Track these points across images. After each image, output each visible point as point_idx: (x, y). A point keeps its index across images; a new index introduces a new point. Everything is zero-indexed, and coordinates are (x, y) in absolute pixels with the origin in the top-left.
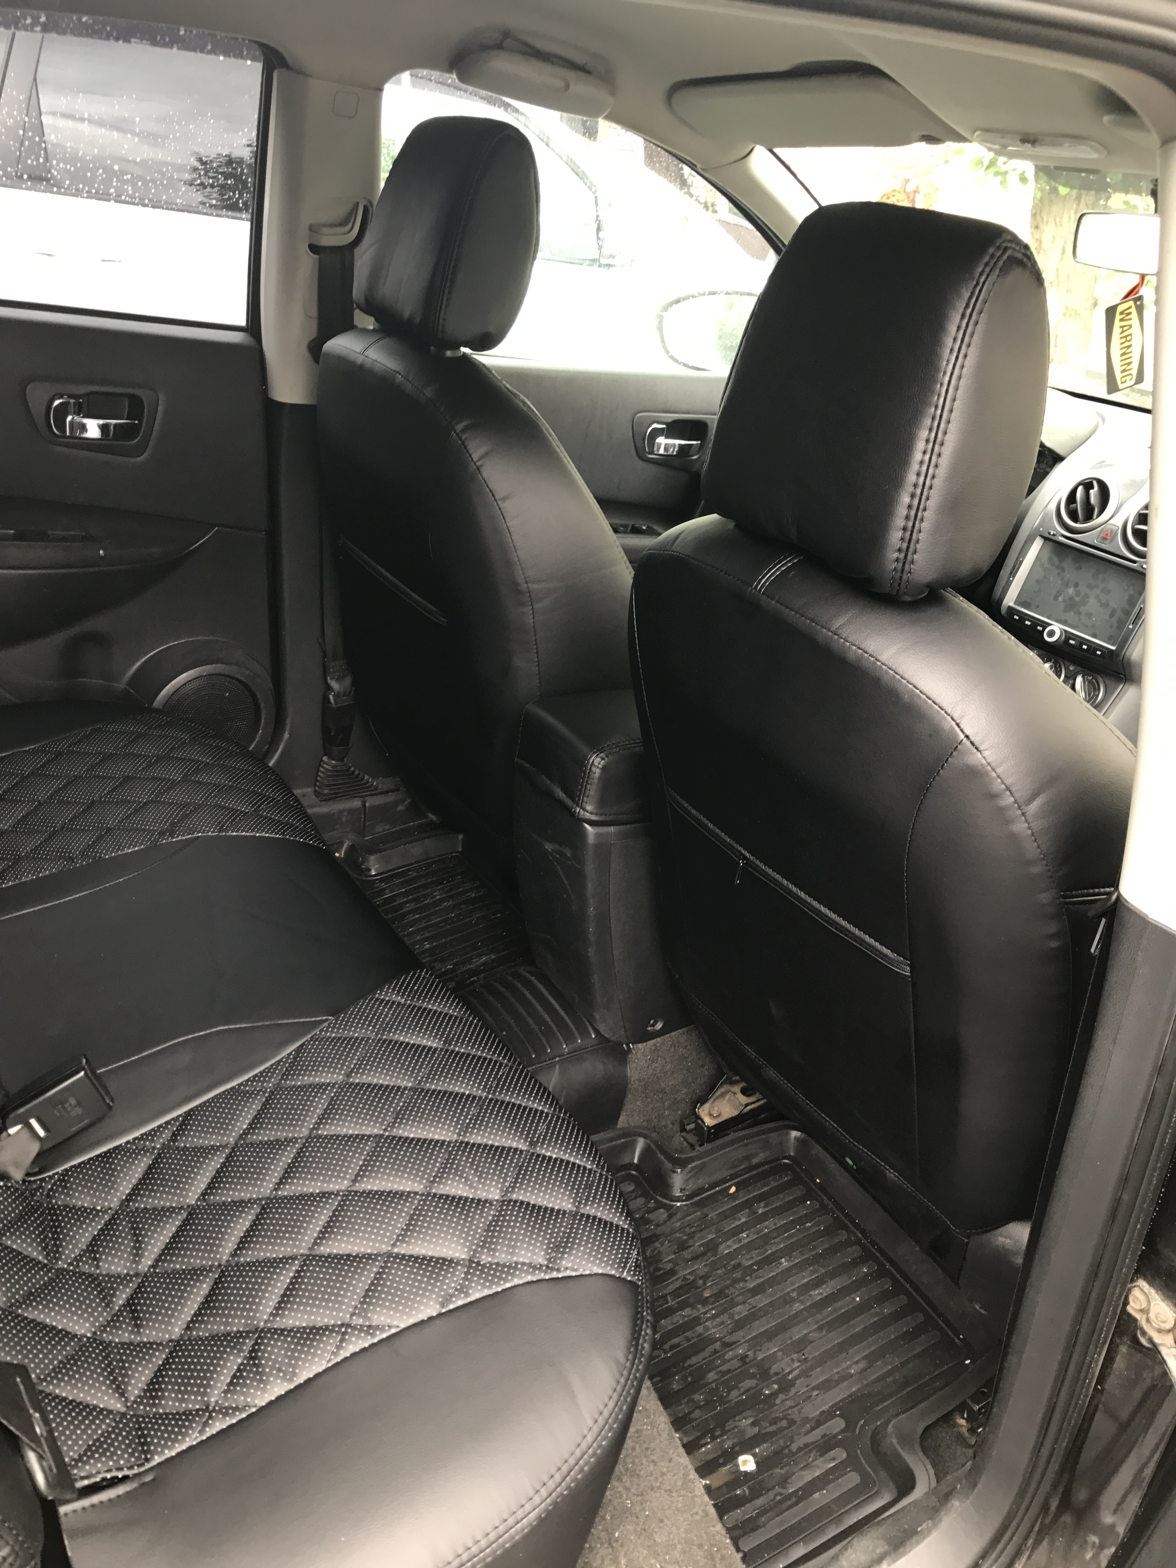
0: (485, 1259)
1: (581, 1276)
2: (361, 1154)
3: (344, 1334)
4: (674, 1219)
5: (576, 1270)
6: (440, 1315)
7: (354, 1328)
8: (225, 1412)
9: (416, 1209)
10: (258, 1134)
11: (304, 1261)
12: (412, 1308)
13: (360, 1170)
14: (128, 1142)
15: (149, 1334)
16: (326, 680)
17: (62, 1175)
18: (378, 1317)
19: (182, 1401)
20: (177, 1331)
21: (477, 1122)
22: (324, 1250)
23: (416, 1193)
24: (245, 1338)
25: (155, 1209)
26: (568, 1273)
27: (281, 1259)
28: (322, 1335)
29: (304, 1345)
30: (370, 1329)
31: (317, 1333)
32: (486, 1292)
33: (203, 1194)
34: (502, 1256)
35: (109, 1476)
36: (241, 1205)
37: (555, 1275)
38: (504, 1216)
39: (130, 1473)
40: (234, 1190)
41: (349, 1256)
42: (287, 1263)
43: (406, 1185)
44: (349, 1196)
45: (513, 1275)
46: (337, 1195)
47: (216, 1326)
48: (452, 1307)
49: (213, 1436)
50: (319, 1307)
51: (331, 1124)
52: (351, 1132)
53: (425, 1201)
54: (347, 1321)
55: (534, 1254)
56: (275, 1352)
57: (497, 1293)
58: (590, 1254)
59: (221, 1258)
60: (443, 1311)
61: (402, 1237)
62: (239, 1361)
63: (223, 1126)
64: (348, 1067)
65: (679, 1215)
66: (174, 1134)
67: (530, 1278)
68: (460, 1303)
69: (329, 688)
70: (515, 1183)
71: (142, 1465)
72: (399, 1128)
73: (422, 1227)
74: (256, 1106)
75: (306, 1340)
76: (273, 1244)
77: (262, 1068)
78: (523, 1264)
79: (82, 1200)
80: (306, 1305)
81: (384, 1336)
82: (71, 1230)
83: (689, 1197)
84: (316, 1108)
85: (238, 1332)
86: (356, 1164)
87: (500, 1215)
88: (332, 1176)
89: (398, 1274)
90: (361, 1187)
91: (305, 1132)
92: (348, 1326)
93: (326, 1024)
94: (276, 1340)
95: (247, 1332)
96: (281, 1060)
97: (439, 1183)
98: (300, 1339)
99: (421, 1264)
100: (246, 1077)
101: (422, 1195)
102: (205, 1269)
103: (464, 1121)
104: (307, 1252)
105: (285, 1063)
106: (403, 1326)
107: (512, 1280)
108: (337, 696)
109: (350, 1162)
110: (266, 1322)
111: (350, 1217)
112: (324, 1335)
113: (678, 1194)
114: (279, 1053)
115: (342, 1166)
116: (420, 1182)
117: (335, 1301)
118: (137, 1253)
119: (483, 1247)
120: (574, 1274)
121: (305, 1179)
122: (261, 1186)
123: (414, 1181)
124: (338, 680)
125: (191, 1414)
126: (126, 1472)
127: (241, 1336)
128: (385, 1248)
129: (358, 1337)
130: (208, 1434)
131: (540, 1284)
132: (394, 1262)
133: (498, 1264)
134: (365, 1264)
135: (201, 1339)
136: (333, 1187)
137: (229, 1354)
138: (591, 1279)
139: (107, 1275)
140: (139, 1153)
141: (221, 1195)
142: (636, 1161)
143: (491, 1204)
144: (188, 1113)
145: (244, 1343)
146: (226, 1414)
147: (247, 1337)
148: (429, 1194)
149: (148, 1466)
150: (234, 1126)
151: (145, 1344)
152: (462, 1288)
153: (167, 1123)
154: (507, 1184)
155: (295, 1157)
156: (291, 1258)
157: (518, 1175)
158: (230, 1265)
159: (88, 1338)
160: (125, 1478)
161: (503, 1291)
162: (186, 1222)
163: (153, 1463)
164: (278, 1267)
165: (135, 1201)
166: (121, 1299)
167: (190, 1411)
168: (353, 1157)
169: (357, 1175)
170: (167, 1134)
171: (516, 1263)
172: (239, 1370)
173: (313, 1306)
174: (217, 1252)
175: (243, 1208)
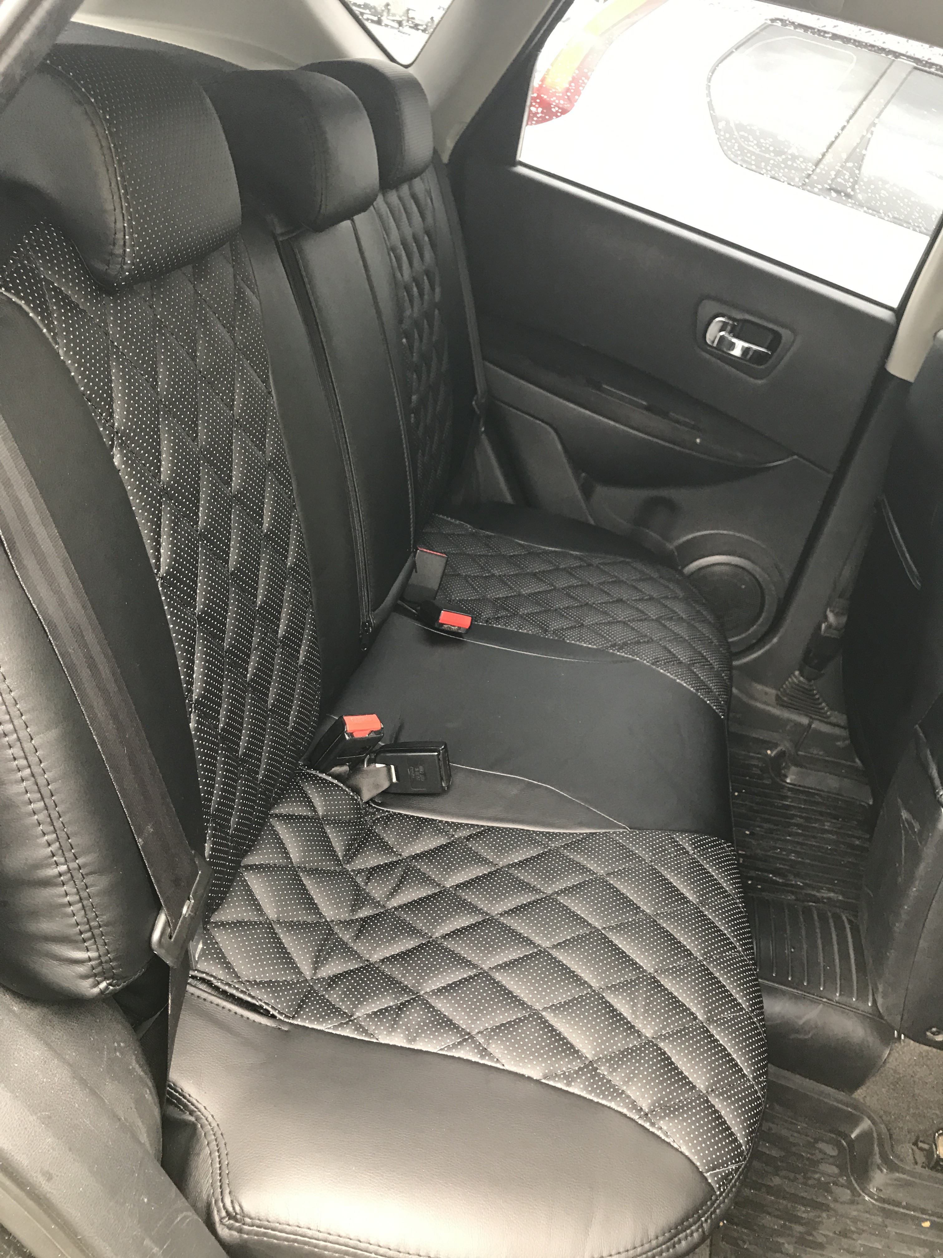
0: (603, 1070)
1: (669, 1144)
2: (574, 932)
3: (465, 1040)
4: (854, 1207)
5: (667, 1136)
6: (538, 1082)
7: (474, 1042)
8: (359, 1028)
9: (581, 997)
10: (520, 872)
11: (480, 973)
12: (522, 1060)
13: (564, 942)
14: (441, 821)
15: (360, 947)
16: (825, 612)
17: (391, 815)
18: (495, 1048)
19: (342, 1000)
20: (375, 957)
21: (677, 973)
22: (498, 976)
23: (591, 987)
24: (406, 992)
25: (424, 874)
26: (659, 1133)
27: (467, 961)
28: (450, 1029)
29: (434, 1026)
30: (484, 1052)
31: (449, 1026)
32: (584, 1094)
33: (457, 886)
34: (617, 1079)
35: (265, 1007)
36: (474, 909)
37: (647, 1125)
38: (641, 1052)
39: (279, 1016)
40: (477, 896)
41: (510, 992)
42: (468, 966)
43: (586, 975)
44: (542, 953)
45: (614, 1099)
46: (536, 947)
47: (396, 972)
48: (551, 1083)
49: (340, 1035)
50: (464, 1010)
51: (569, 898)
52: (579, 912)
53: (591, 996)
54: (474, 1033)
55: (643, 1097)
56: (414, 1016)
57: (592, 1101)
58: (688, 1134)
59: (434, 933)
60: (543, 1081)
61: (554, 1008)
62: (391, 1004)
63: (502, 850)
64: (613, 868)
65: (860, 1207)
66: (470, 836)
67: (625, 1111)
68: (559, 1085)
69: (826, 618)
70: (670, 1036)
71: (289, 1017)
72: (615, 934)
73: (574, 1011)
74: (533, 853)
75: (439, 1024)
76: (471, 948)
77: (556, 831)
78: (628, 1097)
79: (390, 838)
80: (457, 1002)
81: (489, 1063)
82: (369, 851)
83: (880, 1200)
84: (568, 880)
85: (406, 986)
86: (564, 936)
87: (640, 1049)
88: (541, 932)
89: (531, 1031)
90: (555, 953)
91: (549, 891)
92: (472, 1037)
93: (621, 831)
94: (421, 1009)
95: (411, 991)
96: (572, 834)
97: (612, 992)
98: (436, 1020)
99: (552, 1036)
100: (542, 830)
101: (594, 991)
102: (420, 933)
103: (668, 964)
104: (486, 969)
105: (574, 837)
106: (507, 1067)
107: (610, 1101)
108: (829, 626)
109: (561, 932)
110: (426, 993)
111: (531, 968)
112: (452, 1030)
113: (874, 1190)
114: (575, 828)
115: (554, 930)
116: (598, 981)
117: (476, 1014)
118: (393, 893)
119: (608, 1061)
120: (663, 1137)
121: (523, 921)
122: (493, 905)
123: (594, 977)
124: (836, 615)
125: (339, 1012)
126: (276, 1013)
127: (404, 990)
128: (538, 1006)
129: (472, 1050)
130: (338, 1033)
131: (630, 1123)
132: (536, 1020)
133: (609, 1081)
134: (515, 1006)
135: (383, 973)
136: (537, 940)
137: (389, 994)
138: (674, 1152)
139: (368, 894)
140: (441, 833)
141: (467, 894)
142: (853, 1136)
143: (640, 1036)
144: (490, 829)
145: (402, 995)
146: (357, 1029)
147: (408, 993)
148: (598, 994)
149: (291, 1021)
150: (509, 855)
151: (353, 950)
152: (569, 1076)
153: (473, 825)
154: (664, 1032)
155: (529, 903)
156: (473, 965)
157: (678, 1032)
158: (436, 942)
159: (326, 921)
160: (273, 1016)
161: (598, 1103)
162: (434, 896)
163: (295, 1022)
164: (461, 964)
165: (417, 861)
166: (363, 913)
167: (341, 1010)
168: (566, 930)
169: (559, 944)
170: (466, 833)
171: (623, 1092)
172: (386, 1009)
173: (460, 1006)
174: (435, 927)
175: (473, 911)
